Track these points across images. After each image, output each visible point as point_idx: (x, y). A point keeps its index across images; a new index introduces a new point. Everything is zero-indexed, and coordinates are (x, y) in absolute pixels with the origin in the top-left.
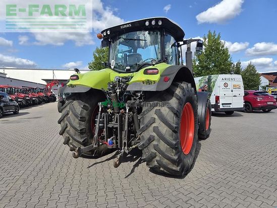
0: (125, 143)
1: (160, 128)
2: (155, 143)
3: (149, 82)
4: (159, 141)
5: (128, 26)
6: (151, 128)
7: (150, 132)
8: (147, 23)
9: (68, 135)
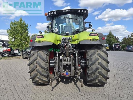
0: (78, 72)
1: (102, 63)
2: (99, 70)
3: (94, 40)
4: (101, 69)
5: (68, 11)
6: (97, 63)
7: (97, 65)
8: (79, 11)
9: (36, 73)
